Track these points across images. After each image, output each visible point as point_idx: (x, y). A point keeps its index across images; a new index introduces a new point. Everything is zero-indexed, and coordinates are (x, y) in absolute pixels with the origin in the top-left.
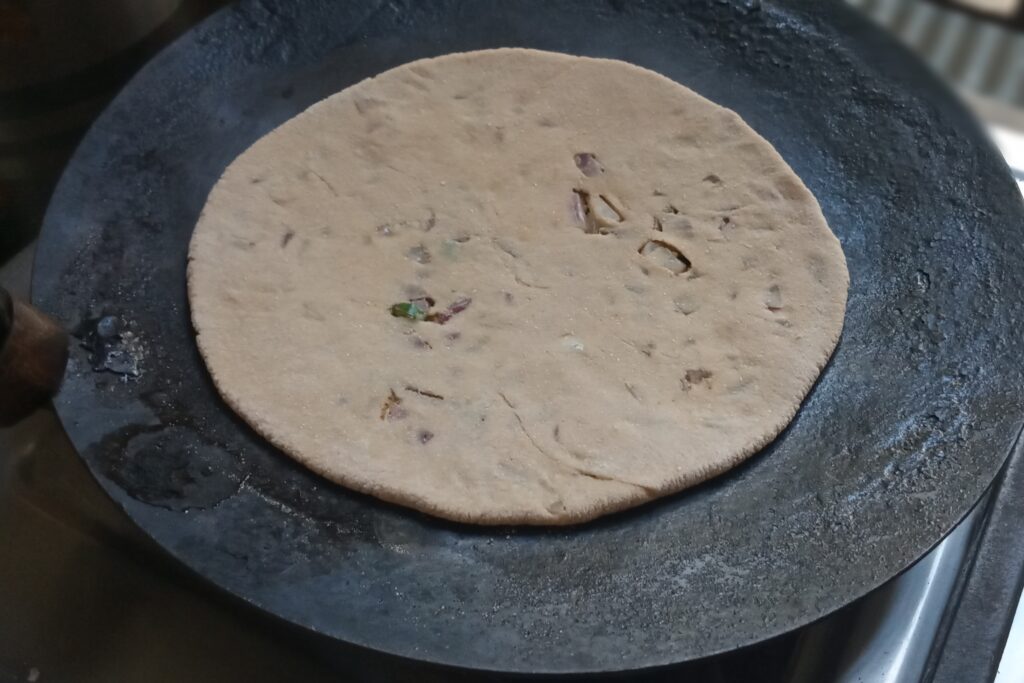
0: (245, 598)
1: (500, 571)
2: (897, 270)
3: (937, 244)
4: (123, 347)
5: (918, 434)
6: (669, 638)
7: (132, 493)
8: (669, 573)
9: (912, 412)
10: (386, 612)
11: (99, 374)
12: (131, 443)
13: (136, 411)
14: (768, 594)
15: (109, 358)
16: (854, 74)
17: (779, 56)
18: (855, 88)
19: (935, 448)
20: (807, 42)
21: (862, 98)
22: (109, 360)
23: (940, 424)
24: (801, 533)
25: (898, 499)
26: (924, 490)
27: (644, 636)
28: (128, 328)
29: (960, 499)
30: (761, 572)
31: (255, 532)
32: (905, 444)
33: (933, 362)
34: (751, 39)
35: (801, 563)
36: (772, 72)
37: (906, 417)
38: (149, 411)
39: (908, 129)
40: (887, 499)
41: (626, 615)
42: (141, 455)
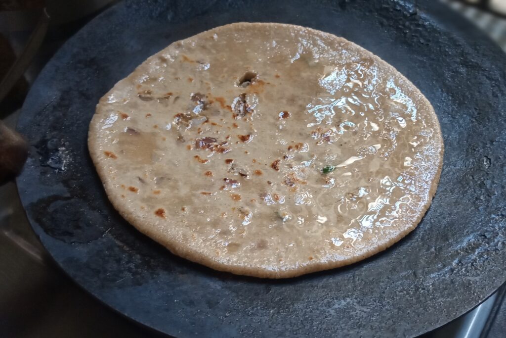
0: (93, 294)
1: (234, 294)
2: (473, 155)
3: (497, 143)
4: (59, 155)
5: (474, 244)
7: (46, 231)
8: (326, 306)
9: (472, 232)
10: (167, 310)
11: (43, 167)
12: (52, 205)
13: (59, 188)
14: (378, 324)
15: (50, 160)
16: (463, 51)
17: (424, 39)
18: (462, 58)
19: (482, 253)
20: (440, 33)
21: (465, 64)
22: (50, 161)
23: (487, 240)
24: (402, 292)
25: (458, 279)
26: (473, 275)
28: (64, 145)
29: (492, 282)
30: (376, 311)
31: (107, 258)
32: (466, 249)
33: (487, 206)
34: (409, 29)
35: (399, 309)
36: (419, 47)
37: (468, 234)
38: (65, 189)
39: (488, 81)
40: (452, 278)
41: (298, 327)
42: (56, 211)
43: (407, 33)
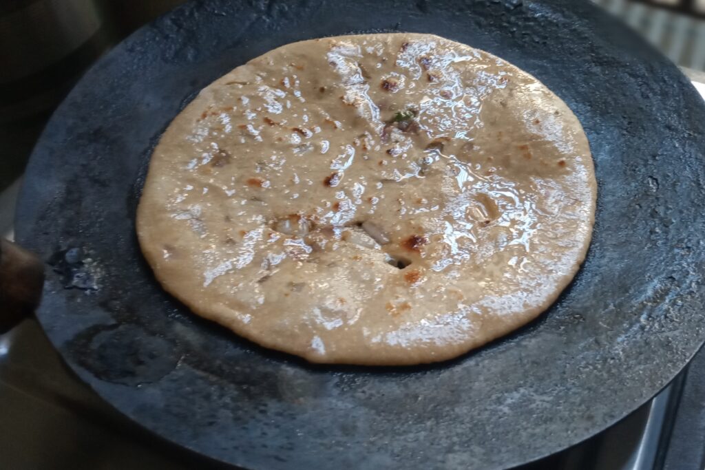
0: (187, 447)
1: (373, 412)
2: (634, 177)
3: (661, 157)
4: (86, 269)
5: (662, 290)
6: (500, 451)
7: (98, 375)
8: (495, 404)
9: (656, 276)
10: (291, 449)
11: (68, 291)
12: (95, 339)
13: (99, 315)
14: (567, 413)
17: (538, 36)
19: (675, 300)
20: (557, 25)
21: (600, 62)
22: (76, 279)
23: (676, 282)
24: (587, 367)
25: (653, 338)
26: (670, 330)
27: (483, 451)
28: (88, 256)
29: (696, 334)
30: (560, 398)
31: (191, 397)
32: (653, 298)
33: (667, 239)
34: (516, 25)
35: (589, 389)
36: (534, 47)
37: (652, 279)
38: (107, 314)
39: (633, 80)
40: (645, 338)
41: (467, 437)
42: (103, 346)
43: (514, 31)
